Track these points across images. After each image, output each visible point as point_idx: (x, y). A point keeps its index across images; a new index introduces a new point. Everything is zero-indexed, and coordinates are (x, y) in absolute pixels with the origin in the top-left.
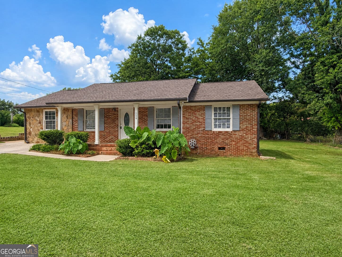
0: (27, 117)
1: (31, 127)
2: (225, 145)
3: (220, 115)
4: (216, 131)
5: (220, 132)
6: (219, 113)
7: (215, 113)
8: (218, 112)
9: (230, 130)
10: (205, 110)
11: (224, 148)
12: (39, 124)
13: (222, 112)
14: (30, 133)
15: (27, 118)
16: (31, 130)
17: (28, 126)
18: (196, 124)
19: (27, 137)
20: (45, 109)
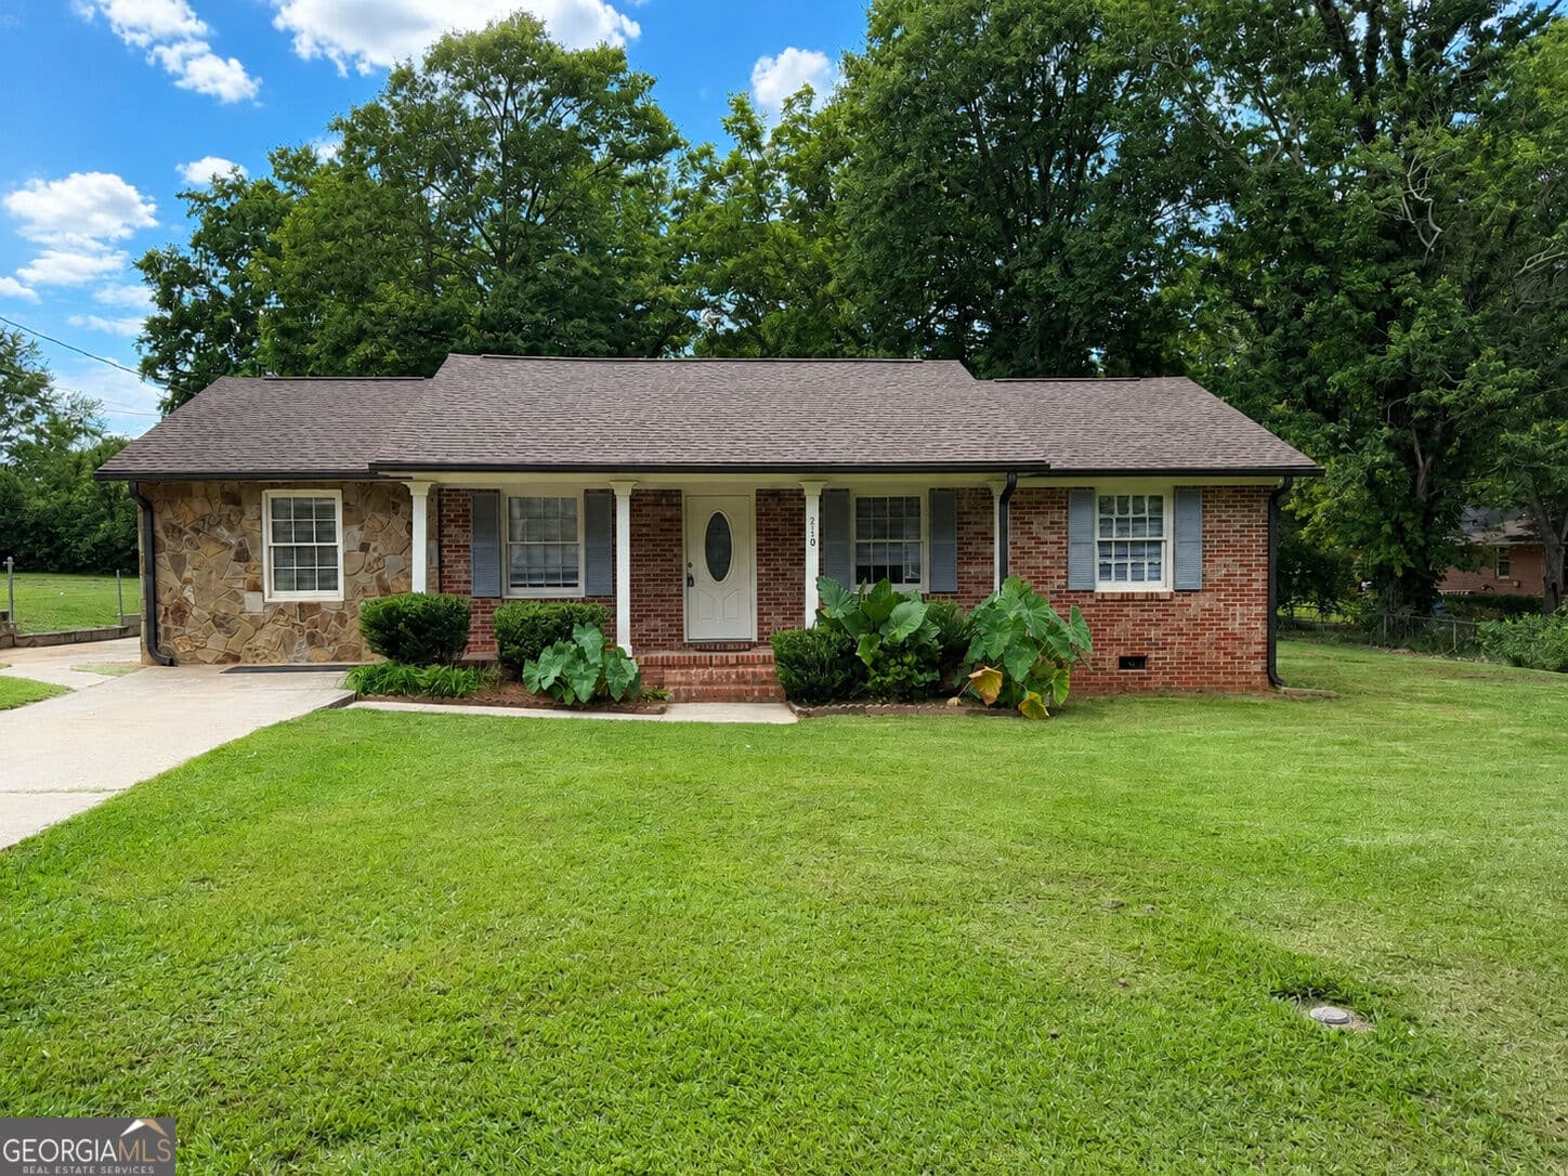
0: (158, 527)
1: (187, 582)
2: (1147, 649)
3: (1123, 525)
4: (1113, 594)
5: (1127, 598)
6: (1118, 520)
7: (1101, 520)
8: (1117, 514)
9: (1162, 587)
10: (1066, 508)
11: (1139, 661)
12: (239, 567)
13: (1131, 515)
14: (180, 612)
15: (161, 535)
16: (188, 593)
17: (167, 577)
18: (1032, 563)
19: (161, 630)
20: (273, 486)
